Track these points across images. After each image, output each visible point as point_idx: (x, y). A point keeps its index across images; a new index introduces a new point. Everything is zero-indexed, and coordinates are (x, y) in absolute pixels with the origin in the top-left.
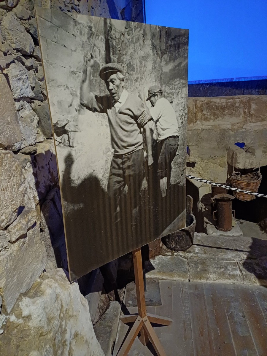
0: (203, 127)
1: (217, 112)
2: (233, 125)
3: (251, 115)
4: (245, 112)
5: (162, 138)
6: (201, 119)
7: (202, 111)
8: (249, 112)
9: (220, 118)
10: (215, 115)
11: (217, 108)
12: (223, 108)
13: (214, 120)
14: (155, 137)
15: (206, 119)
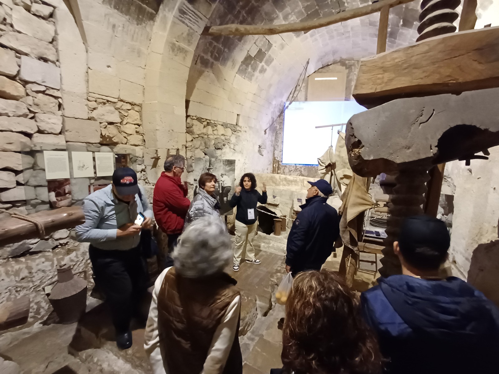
0: (283, 189)
1: (289, 183)
2: (296, 190)
3: (304, 186)
4: (301, 185)
5: (225, 186)
6: (282, 185)
7: (282, 181)
8: (303, 184)
9: (290, 186)
10: (288, 184)
11: (289, 181)
12: (292, 181)
13: (288, 186)
14: (223, 185)
15: (284, 185)
